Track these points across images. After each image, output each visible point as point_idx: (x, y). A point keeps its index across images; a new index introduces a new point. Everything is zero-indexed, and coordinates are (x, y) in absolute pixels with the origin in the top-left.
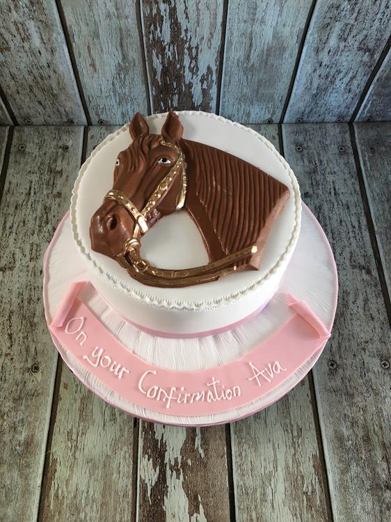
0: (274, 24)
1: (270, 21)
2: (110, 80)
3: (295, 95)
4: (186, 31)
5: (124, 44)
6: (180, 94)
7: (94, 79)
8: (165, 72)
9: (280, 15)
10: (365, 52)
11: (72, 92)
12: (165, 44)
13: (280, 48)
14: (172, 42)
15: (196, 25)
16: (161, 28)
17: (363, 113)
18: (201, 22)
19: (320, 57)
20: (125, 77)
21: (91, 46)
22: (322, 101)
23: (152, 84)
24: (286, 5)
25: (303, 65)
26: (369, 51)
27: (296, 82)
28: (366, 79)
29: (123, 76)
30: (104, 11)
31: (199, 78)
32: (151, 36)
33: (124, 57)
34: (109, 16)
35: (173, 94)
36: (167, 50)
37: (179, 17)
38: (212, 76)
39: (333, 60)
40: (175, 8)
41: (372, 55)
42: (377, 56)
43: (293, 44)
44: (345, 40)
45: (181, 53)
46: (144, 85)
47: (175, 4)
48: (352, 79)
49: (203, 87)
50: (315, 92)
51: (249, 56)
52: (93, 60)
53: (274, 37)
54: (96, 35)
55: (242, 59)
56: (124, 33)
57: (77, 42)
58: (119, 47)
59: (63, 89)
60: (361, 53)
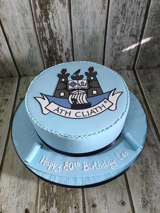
0: (92, 28)
1: (90, 27)
2: (26, 56)
3: (107, 58)
4: (56, 33)
5: (30, 40)
6: (57, 61)
7: (20, 56)
8: (49, 51)
9: (94, 24)
10: (133, 37)
11: (11, 62)
12: (48, 39)
13: (96, 38)
14: (51, 39)
15: (60, 31)
16: (45, 33)
17: (137, 64)
18: (61, 29)
19: (114, 40)
20: (33, 54)
21: (17, 42)
22: (119, 60)
23: (45, 57)
24: (96, 19)
25: (107, 44)
26: (135, 36)
27: (106, 52)
29: (32, 54)
30: (20, 26)
31: (64, 53)
32: (41, 36)
33: (31, 46)
34: (22, 28)
35: (54, 61)
36: (49, 42)
37: (52, 28)
38: (70, 52)
39: (120, 42)
40: (50, 24)
41: (136, 38)
43: (102, 35)
44: (123, 32)
45: (55, 43)
46: (41, 58)
47: (50, 22)
49: (67, 57)
50: (115, 56)
51: (84, 42)
52: (18, 48)
53: (93, 33)
54: (18, 37)
55: (81, 43)
56: (30, 35)
57: (11, 41)
58: (28, 42)
59: (6, 61)
60: (131, 37)
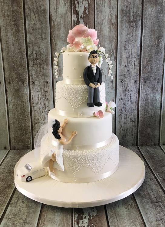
28: (136, 131)
42: (136, 123)
48: (132, 131)
